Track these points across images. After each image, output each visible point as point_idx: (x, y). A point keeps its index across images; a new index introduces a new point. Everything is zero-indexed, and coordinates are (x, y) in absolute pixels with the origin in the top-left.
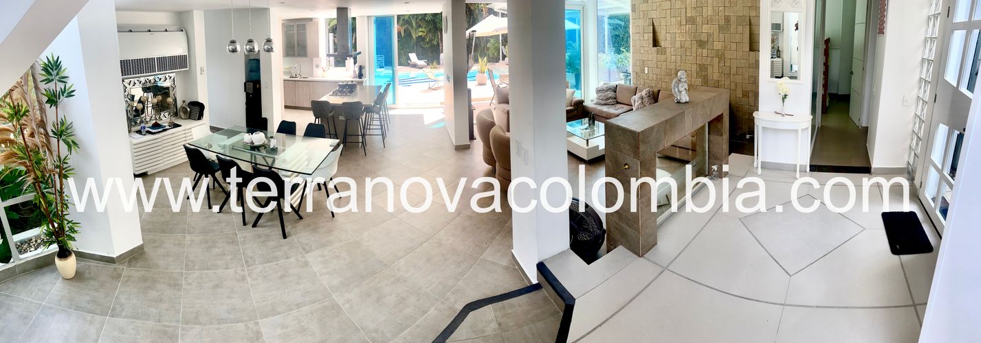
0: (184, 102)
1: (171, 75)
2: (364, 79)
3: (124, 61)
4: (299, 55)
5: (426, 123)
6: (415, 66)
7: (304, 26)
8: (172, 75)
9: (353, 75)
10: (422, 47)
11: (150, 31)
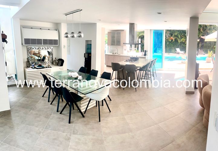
0: (56, 58)
1: (50, 47)
2: (146, 57)
3: (26, 39)
4: (117, 45)
5: (175, 78)
6: (178, 53)
7: (120, 33)
8: (52, 47)
9: (141, 55)
10: (183, 46)
11: (41, 29)
